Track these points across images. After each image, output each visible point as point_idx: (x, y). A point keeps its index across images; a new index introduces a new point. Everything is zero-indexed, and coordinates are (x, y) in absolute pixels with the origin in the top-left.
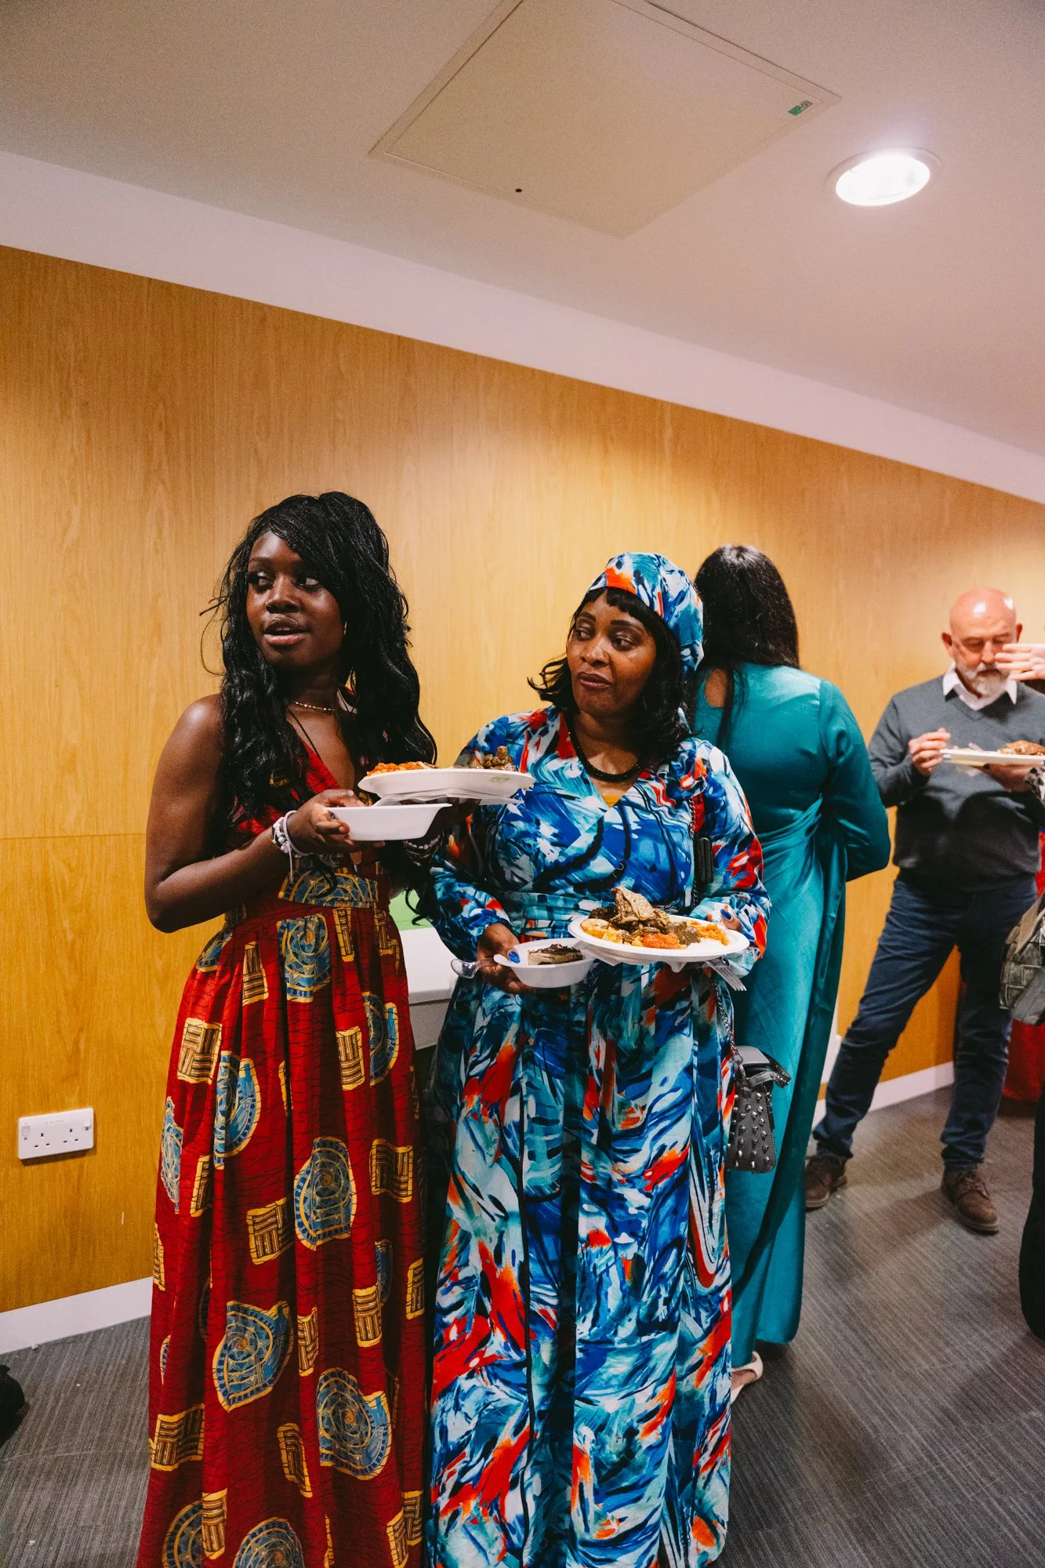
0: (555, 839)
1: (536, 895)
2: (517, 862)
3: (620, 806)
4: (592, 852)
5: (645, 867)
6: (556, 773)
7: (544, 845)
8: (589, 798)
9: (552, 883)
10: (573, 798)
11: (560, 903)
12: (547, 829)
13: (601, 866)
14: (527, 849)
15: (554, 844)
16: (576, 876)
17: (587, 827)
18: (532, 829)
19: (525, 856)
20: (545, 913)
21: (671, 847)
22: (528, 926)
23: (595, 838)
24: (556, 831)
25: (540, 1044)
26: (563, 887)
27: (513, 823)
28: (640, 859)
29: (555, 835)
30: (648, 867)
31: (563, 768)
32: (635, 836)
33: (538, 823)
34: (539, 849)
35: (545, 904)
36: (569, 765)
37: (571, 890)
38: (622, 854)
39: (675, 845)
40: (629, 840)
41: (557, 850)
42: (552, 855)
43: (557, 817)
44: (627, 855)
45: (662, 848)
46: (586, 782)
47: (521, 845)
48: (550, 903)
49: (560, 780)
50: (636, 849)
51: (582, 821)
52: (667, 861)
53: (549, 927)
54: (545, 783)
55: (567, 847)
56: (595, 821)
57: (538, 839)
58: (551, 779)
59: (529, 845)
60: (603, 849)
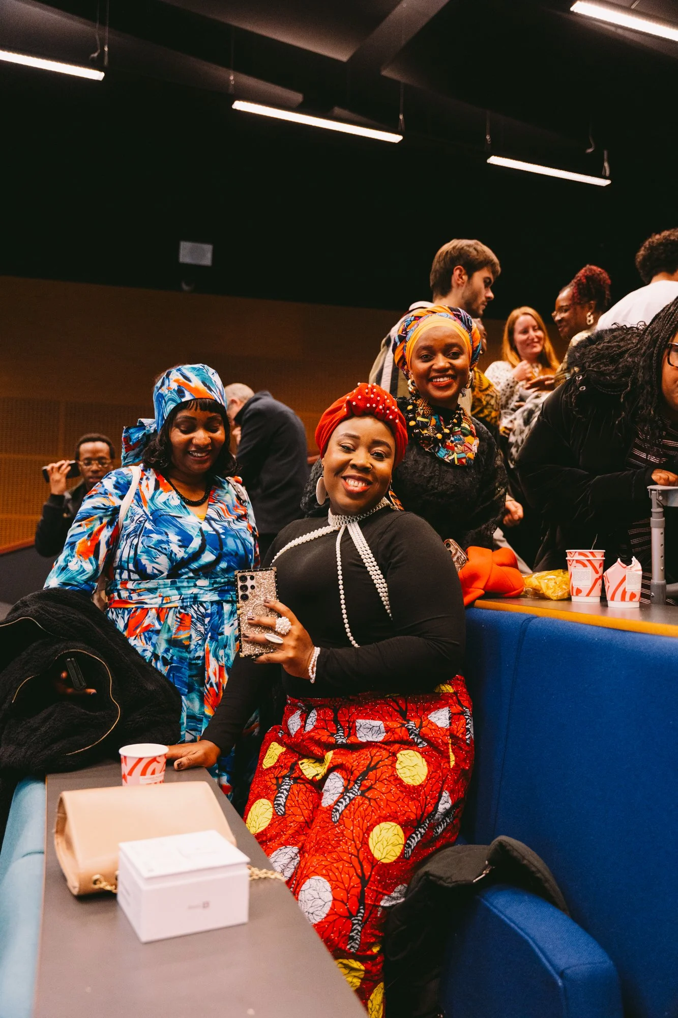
0: (180, 543)
1: (169, 581)
2: (157, 560)
3: (208, 519)
4: (202, 549)
5: (232, 555)
6: (165, 503)
7: (175, 548)
8: (189, 517)
9: (180, 572)
10: (181, 517)
11: (185, 584)
12: (174, 538)
13: (208, 557)
14: (164, 551)
15: (180, 546)
16: (194, 566)
17: (196, 533)
18: (164, 538)
19: (163, 556)
20: (176, 592)
21: (242, 541)
22: (164, 602)
23: (202, 540)
24: (180, 538)
25: (171, 675)
26: (186, 573)
27: (151, 535)
28: (229, 550)
29: (179, 541)
30: (234, 554)
31: (168, 500)
32: (223, 537)
33: (167, 535)
34: (172, 551)
35: (175, 586)
36: (171, 497)
37: (191, 575)
38: (218, 548)
39: (244, 539)
40: (220, 539)
41: (183, 550)
42: (180, 553)
43: (177, 529)
44: (222, 548)
45: (238, 541)
46: (185, 507)
47: (160, 549)
48: (179, 584)
49: (169, 508)
50: (226, 545)
51: (192, 530)
52: (242, 549)
53: (180, 599)
54: (161, 510)
55: (188, 547)
56: (198, 530)
57: (170, 544)
58: (163, 507)
59: (165, 549)
60: (208, 547)
